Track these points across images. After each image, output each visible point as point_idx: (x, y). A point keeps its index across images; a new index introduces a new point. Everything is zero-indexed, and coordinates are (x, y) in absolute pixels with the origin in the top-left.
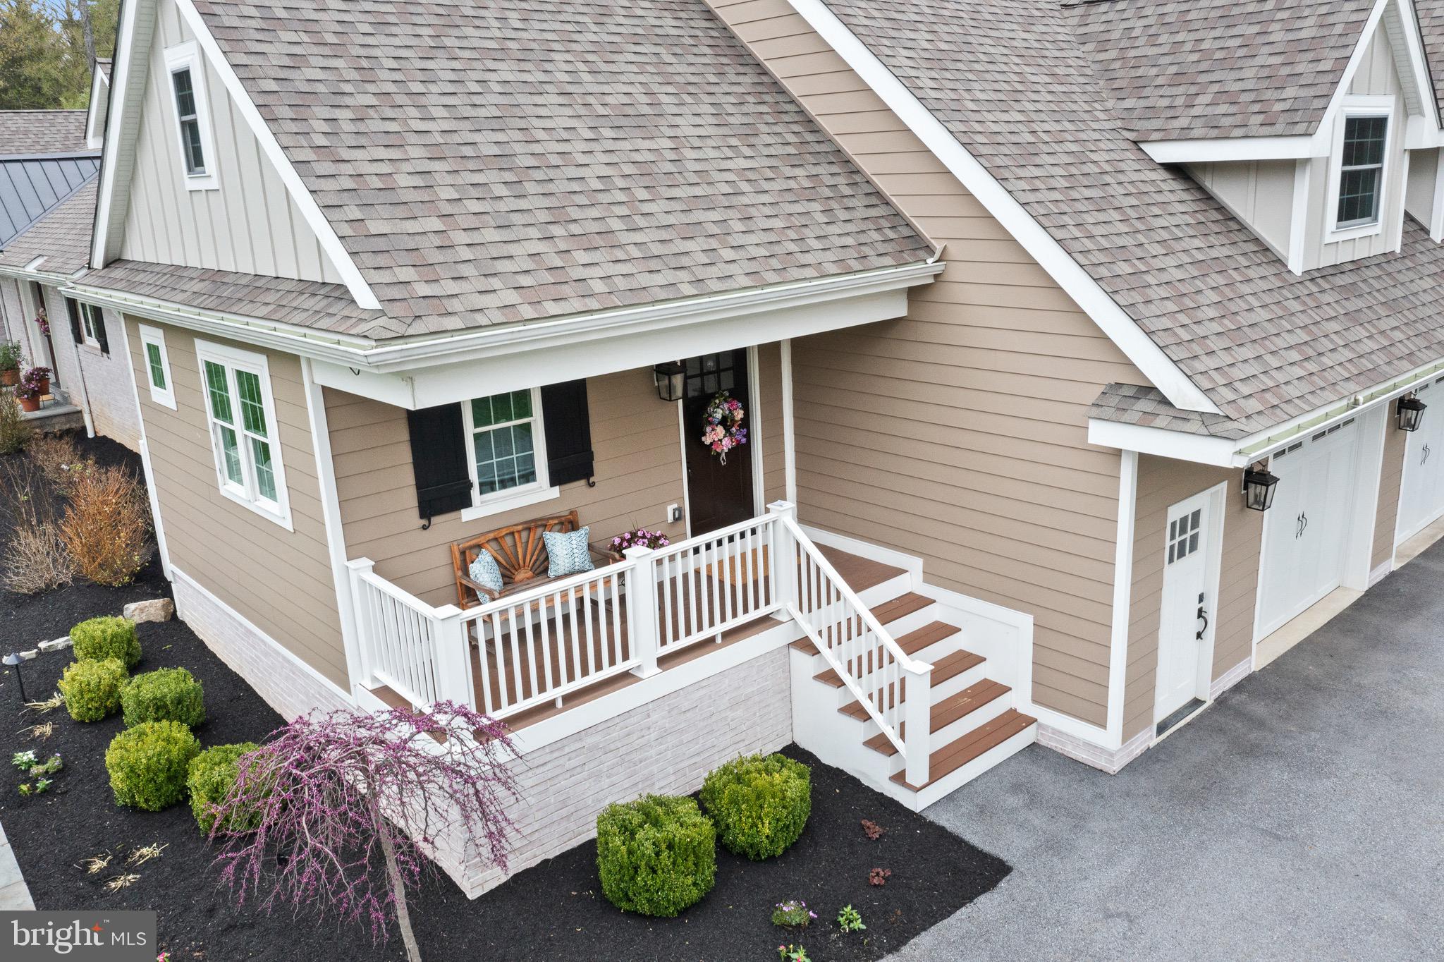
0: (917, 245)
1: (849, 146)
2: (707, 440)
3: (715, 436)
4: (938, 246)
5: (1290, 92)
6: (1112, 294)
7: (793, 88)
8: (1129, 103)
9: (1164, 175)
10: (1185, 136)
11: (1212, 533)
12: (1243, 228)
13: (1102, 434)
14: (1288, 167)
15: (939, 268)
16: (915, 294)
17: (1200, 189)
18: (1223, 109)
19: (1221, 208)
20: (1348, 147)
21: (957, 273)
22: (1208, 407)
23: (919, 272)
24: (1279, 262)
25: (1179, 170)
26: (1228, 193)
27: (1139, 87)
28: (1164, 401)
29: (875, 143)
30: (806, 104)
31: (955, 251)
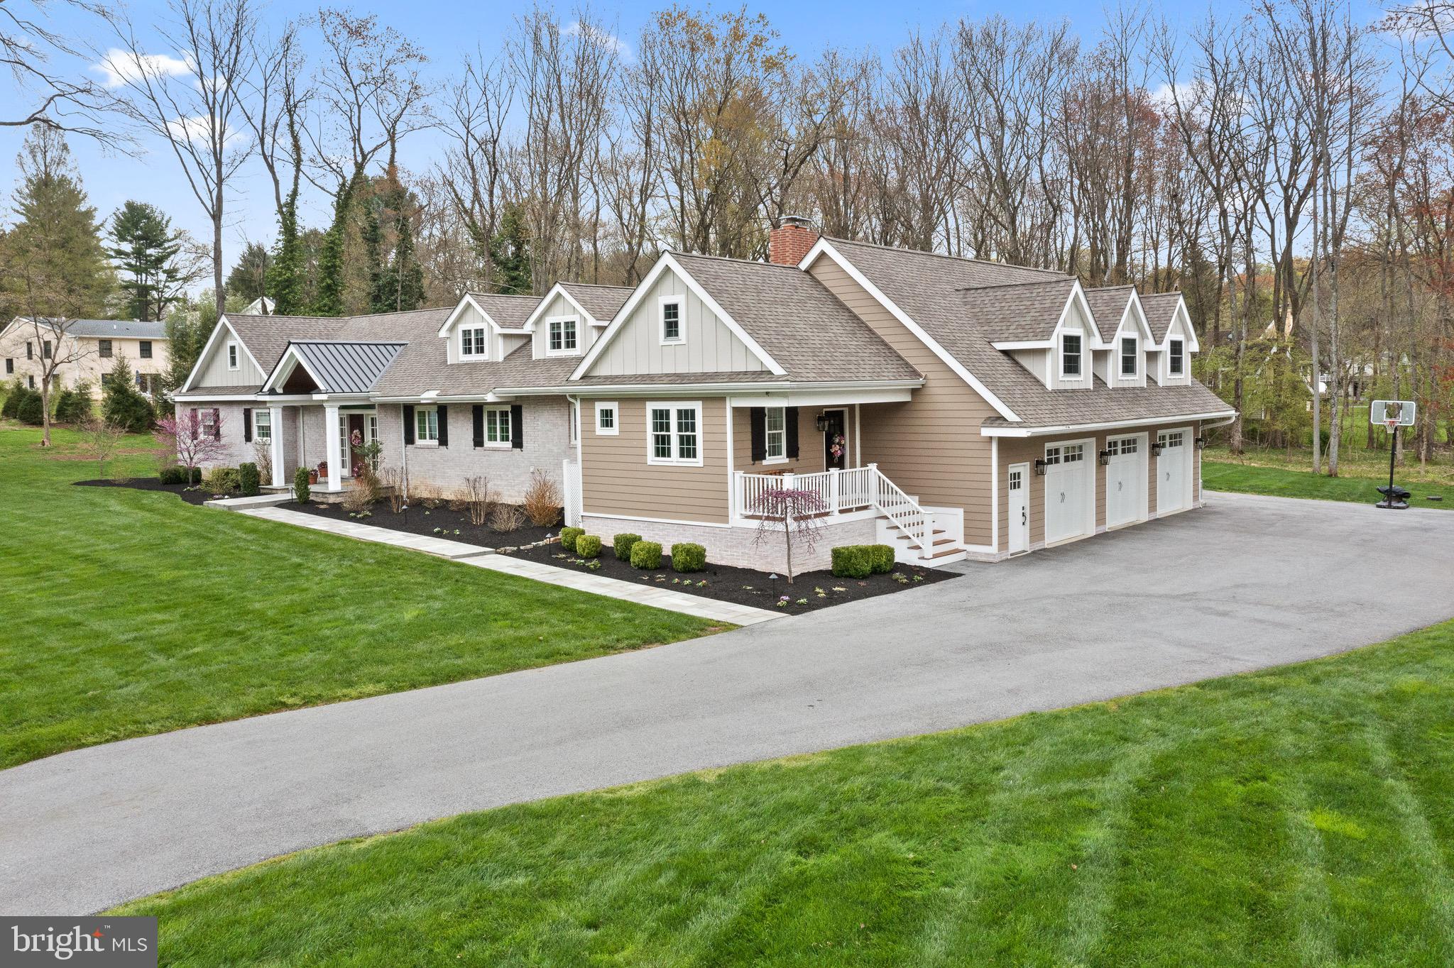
0: (915, 374)
1: (887, 339)
2: (832, 451)
3: (835, 448)
4: (924, 374)
5: (1042, 325)
6: (986, 386)
7: (863, 318)
8: (985, 328)
9: (1000, 354)
10: (1007, 340)
11: (1025, 480)
12: (1030, 374)
13: (986, 432)
14: (1043, 352)
15: (924, 382)
16: (914, 392)
17: (1014, 360)
18: (1020, 331)
19: (1021, 367)
20: (1065, 346)
21: (931, 383)
22: (1019, 420)
23: (916, 383)
24: (1043, 386)
25: (1005, 353)
26: (1026, 362)
27: (988, 322)
28: (1005, 420)
29: (899, 338)
30: (869, 324)
31: (930, 376)
